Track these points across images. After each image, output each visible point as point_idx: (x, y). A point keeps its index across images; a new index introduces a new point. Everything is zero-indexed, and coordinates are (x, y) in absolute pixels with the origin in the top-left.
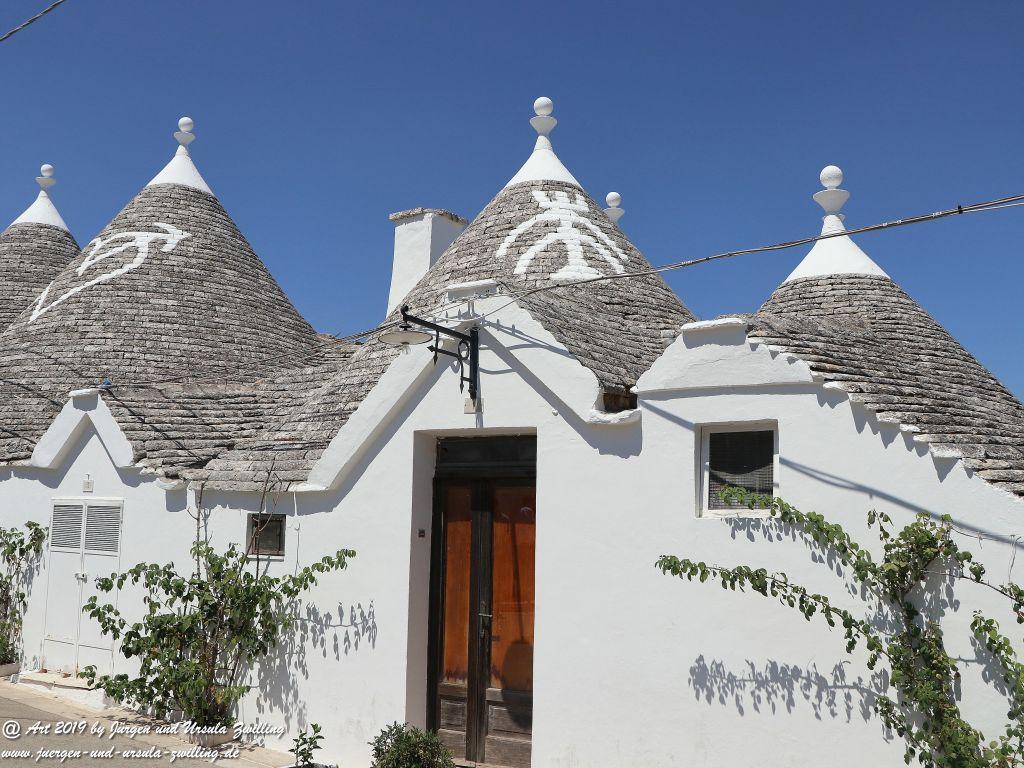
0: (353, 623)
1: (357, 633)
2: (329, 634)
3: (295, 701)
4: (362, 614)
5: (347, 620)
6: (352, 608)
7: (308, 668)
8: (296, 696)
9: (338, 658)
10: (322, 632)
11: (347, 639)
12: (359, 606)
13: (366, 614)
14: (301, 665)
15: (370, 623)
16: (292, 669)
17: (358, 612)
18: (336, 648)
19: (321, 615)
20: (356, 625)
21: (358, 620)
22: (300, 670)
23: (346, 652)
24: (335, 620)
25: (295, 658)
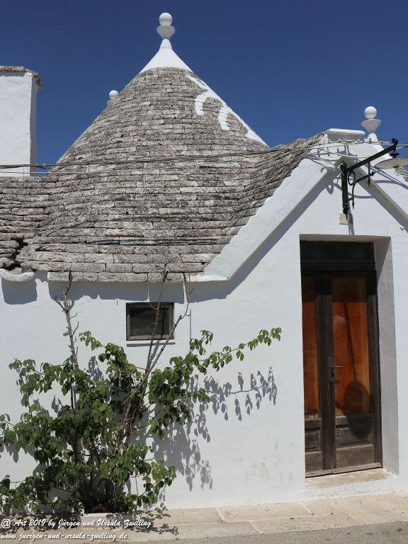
0: (253, 387)
1: (258, 395)
2: (229, 401)
3: (197, 463)
4: (262, 379)
5: (247, 386)
6: (252, 375)
7: (209, 433)
8: (198, 458)
9: (240, 418)
10: (222, 399)
11: (248, 401)
12: (259, 373)
13: (266, 379)
14: (203, 432)
15: (270, 385)
16: (192, 436)
17: (258, 378)
18: (238, 410)
19: (221, 385)
20: (256, 389)
21: (259, 384)
22: (201, 436)
23: (248, 412)
24: (236, 387)
25: (194, 426)
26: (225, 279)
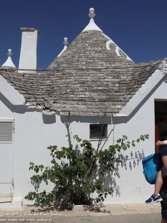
0: (136, 157)
1: (138, 160)
2: (127, 162)
3: (115, 186)
4: (140, 154)
5: (134, 156)
6: (136, 152)
7: (120, 175)
8: (115, 184)
9: (131, 169)
10: (125, 162)
11: (134, 163)
12: (138, 152)
13: (141, 154)
14: (117, 174)
15: (143, 156)
16: (113, 176)
17: (138, 154)
18: (130, 166)
19: (124, 156)
20: (137, 158)
21: (138, 156)
22: (116, 176)
23: (134, 167)
24: (130, 157)
25: (114, 172)
26: (127, 115)
